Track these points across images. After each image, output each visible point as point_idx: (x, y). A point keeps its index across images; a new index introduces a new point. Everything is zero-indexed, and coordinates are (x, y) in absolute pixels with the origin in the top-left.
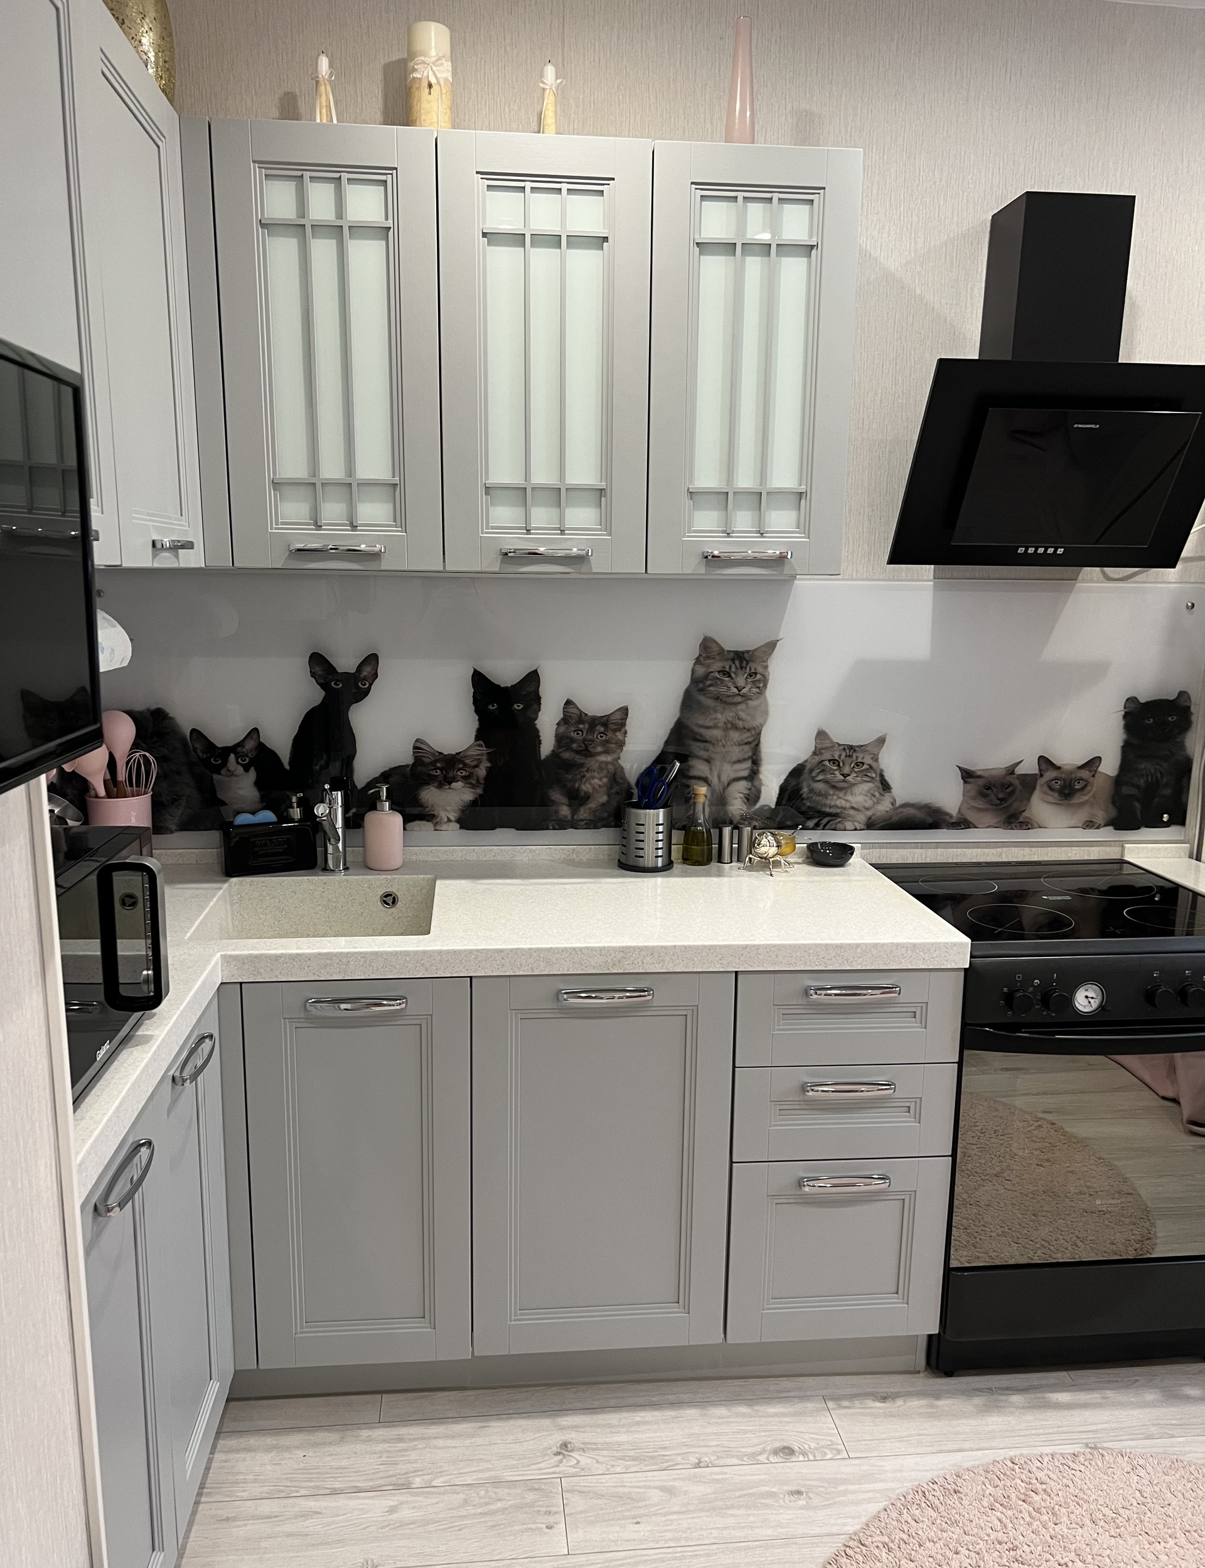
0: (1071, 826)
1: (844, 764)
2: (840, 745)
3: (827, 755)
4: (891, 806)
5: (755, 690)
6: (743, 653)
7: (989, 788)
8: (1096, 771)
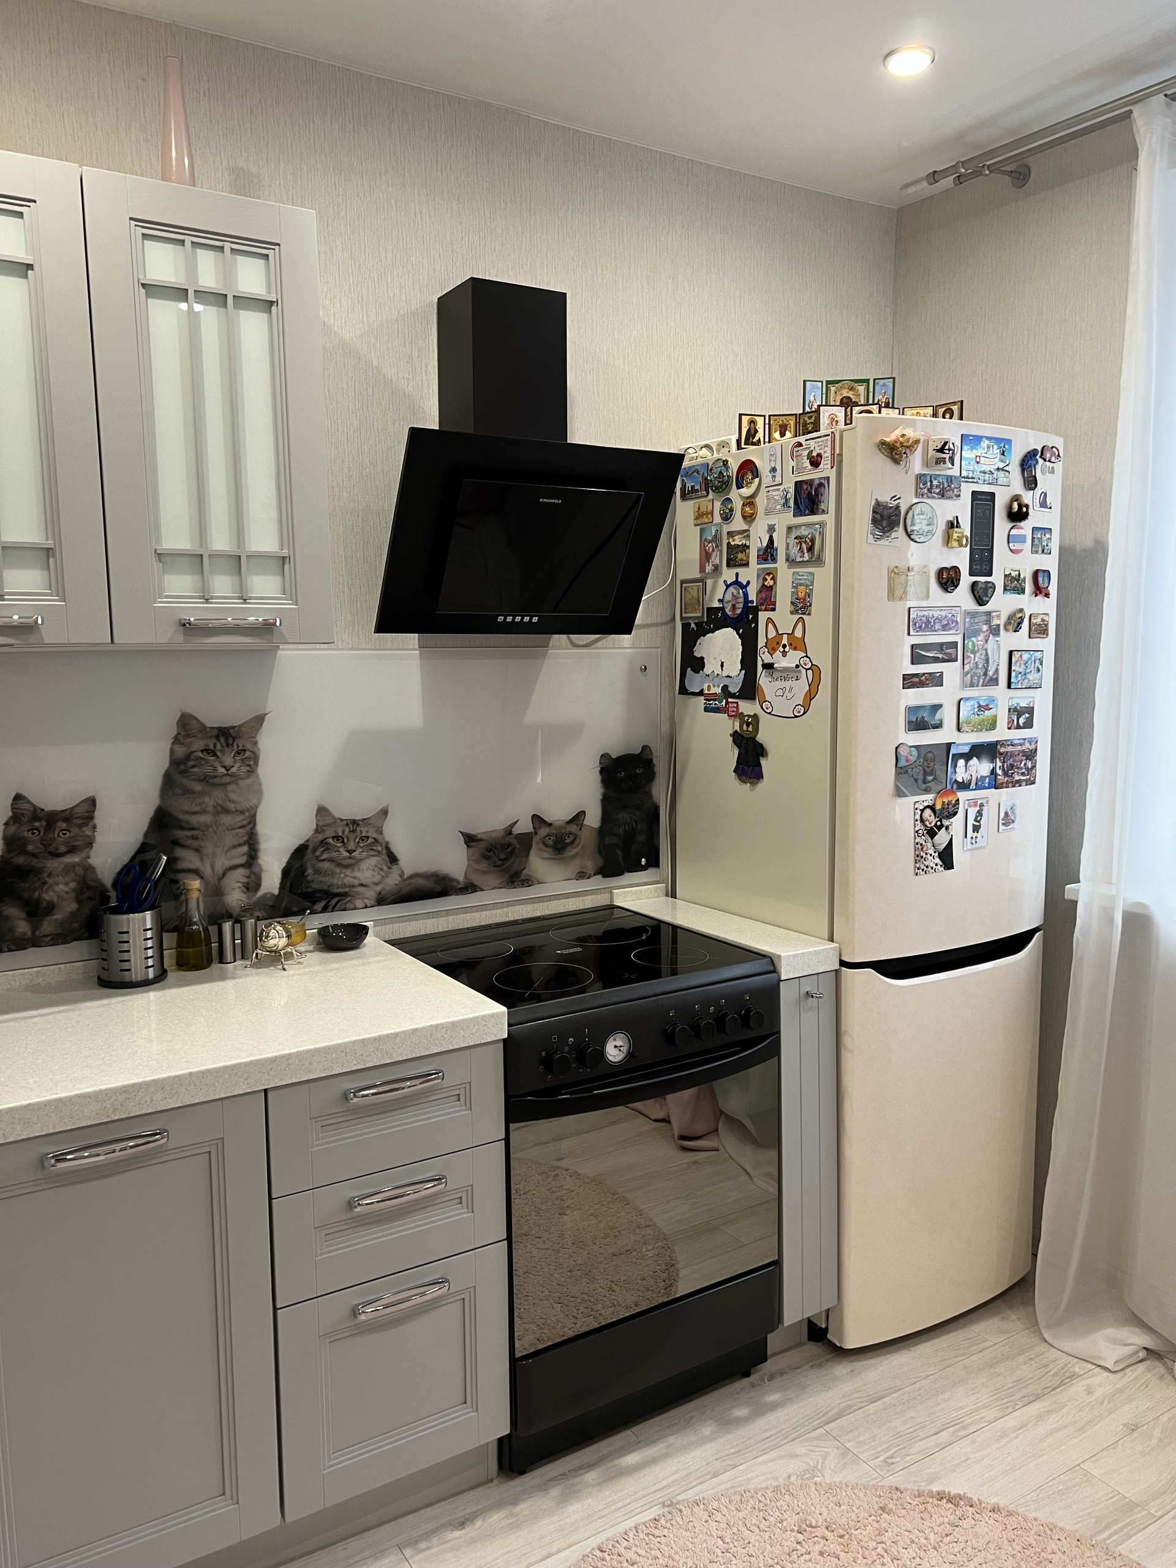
0: (565, 878)
1: (348, 839)
2: (342, 820)
3: (330, 833)
4: (399, 878)
5: (244, 769)
6: (228, 729)
7: (490, 850)
8: (582, 824)
